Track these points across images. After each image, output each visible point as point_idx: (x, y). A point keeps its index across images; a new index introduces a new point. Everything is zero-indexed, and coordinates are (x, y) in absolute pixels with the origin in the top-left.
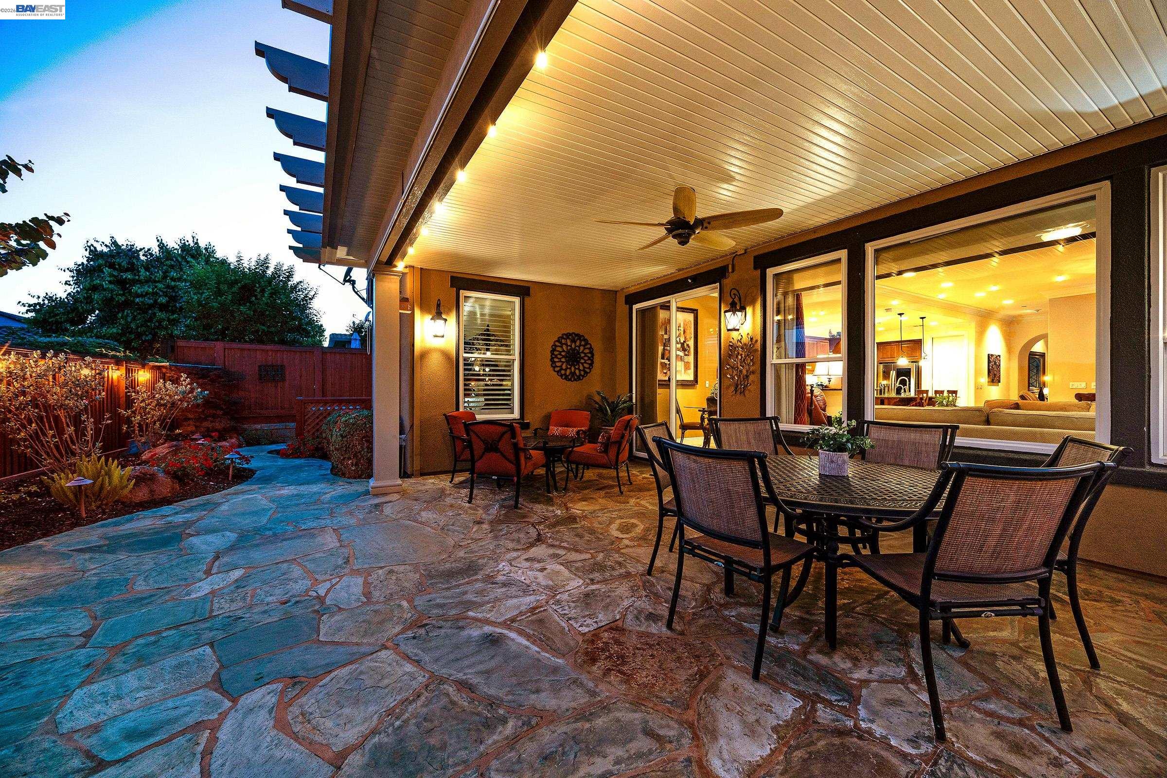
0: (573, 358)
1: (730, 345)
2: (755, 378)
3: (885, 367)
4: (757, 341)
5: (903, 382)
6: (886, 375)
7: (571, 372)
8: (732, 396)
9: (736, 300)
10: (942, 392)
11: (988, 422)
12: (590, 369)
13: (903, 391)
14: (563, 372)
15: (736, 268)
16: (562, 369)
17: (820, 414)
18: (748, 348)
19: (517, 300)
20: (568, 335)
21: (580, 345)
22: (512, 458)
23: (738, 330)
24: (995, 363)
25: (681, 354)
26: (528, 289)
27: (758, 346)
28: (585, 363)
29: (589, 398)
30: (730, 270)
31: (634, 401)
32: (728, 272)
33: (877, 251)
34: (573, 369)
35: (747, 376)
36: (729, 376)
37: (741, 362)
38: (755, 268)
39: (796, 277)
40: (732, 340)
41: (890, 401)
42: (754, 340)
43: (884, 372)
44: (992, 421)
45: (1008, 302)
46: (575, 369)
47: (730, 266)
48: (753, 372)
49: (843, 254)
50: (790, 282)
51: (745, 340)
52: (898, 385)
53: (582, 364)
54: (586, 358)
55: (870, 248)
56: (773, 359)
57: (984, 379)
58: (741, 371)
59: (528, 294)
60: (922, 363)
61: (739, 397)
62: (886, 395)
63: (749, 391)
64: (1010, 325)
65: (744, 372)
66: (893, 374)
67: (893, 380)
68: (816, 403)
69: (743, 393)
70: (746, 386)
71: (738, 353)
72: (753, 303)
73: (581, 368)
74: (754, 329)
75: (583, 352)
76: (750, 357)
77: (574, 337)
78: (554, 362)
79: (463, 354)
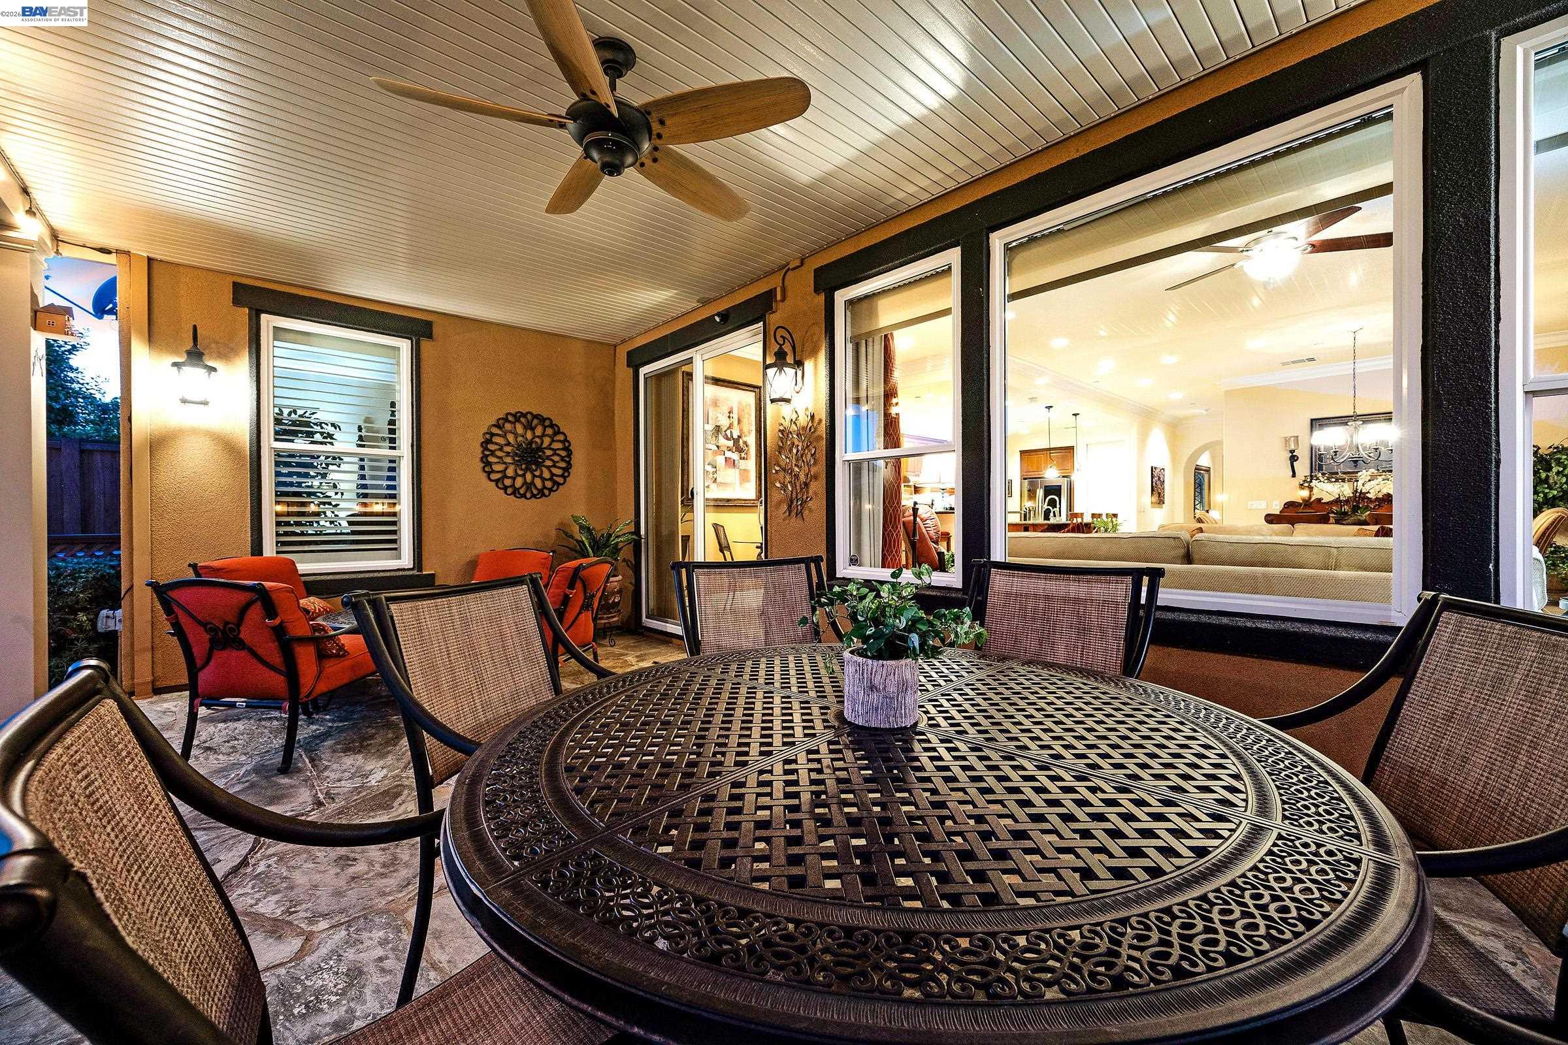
0: (530, 456)
1: (780, 431)
2: (818, 487)
3: (1031, 484)
4: (820, 421)
5: (1052, 503)
6: (1032, 494)
7: (525, 483)
8: (784, 520)
9: (787, 348)
10: (1100, 515)
11: (1188, 558)
12: (565, 478)
13: (1052, 514)
14: (508, 482)
15: (789, 294)
16: (505, 477)
17: (930, 549)
18: (807, 433)
19: (405, 345)
20: (517, 417)
21: (544, 435)
22: (277, 659)
23: (788, 401)
24: (1159, 478)
25: (735, 456)
26: (429, 324)
27: (822, 430)
28: (554, 466)
29: (563, 530)
30: (779, 298)
31: (643, 532)
32: (776, 301)
33: (1009, 250)
34: (529, 477)
35: (806, 485)
36: (778, 485)
37: (797, 460)
38: (817, 290)
39: (883, 304)
40: (782, 421)
41: (1035, 527)
42: (816, 420)
43: (1029, 491)
44: (1196, 556)
45: (1176, 396)
46: (534, 476)
47: (779, 290)
48: (816, 477)
49: (953, 257)
50: (873, 314)
51: (803, 420)
52: (1046, 507)
53: (548, 468)
54: (556, 458)
55: (997, 241)
56: (845, 454)
57: (1147, 498)
58: (797, 476)
59: (430, 336)
60: (1075, 477)
61: (795, 522)
62: (1031, 522)
63: (810, 511)
64: (1175, 429)
65: (802, 477)
66: (1040, 493)
67: (1040, 502)
68: (924, 530)
69: (800, 514)
70: (804, 502)
71: (793, 444)
72: (814, 353)
73: (547, 475)
74: (816, 400)
75: (549, 448)
76: (810, 450)
77: (531, 420)
78: (489, 464)
79: (269, 443)
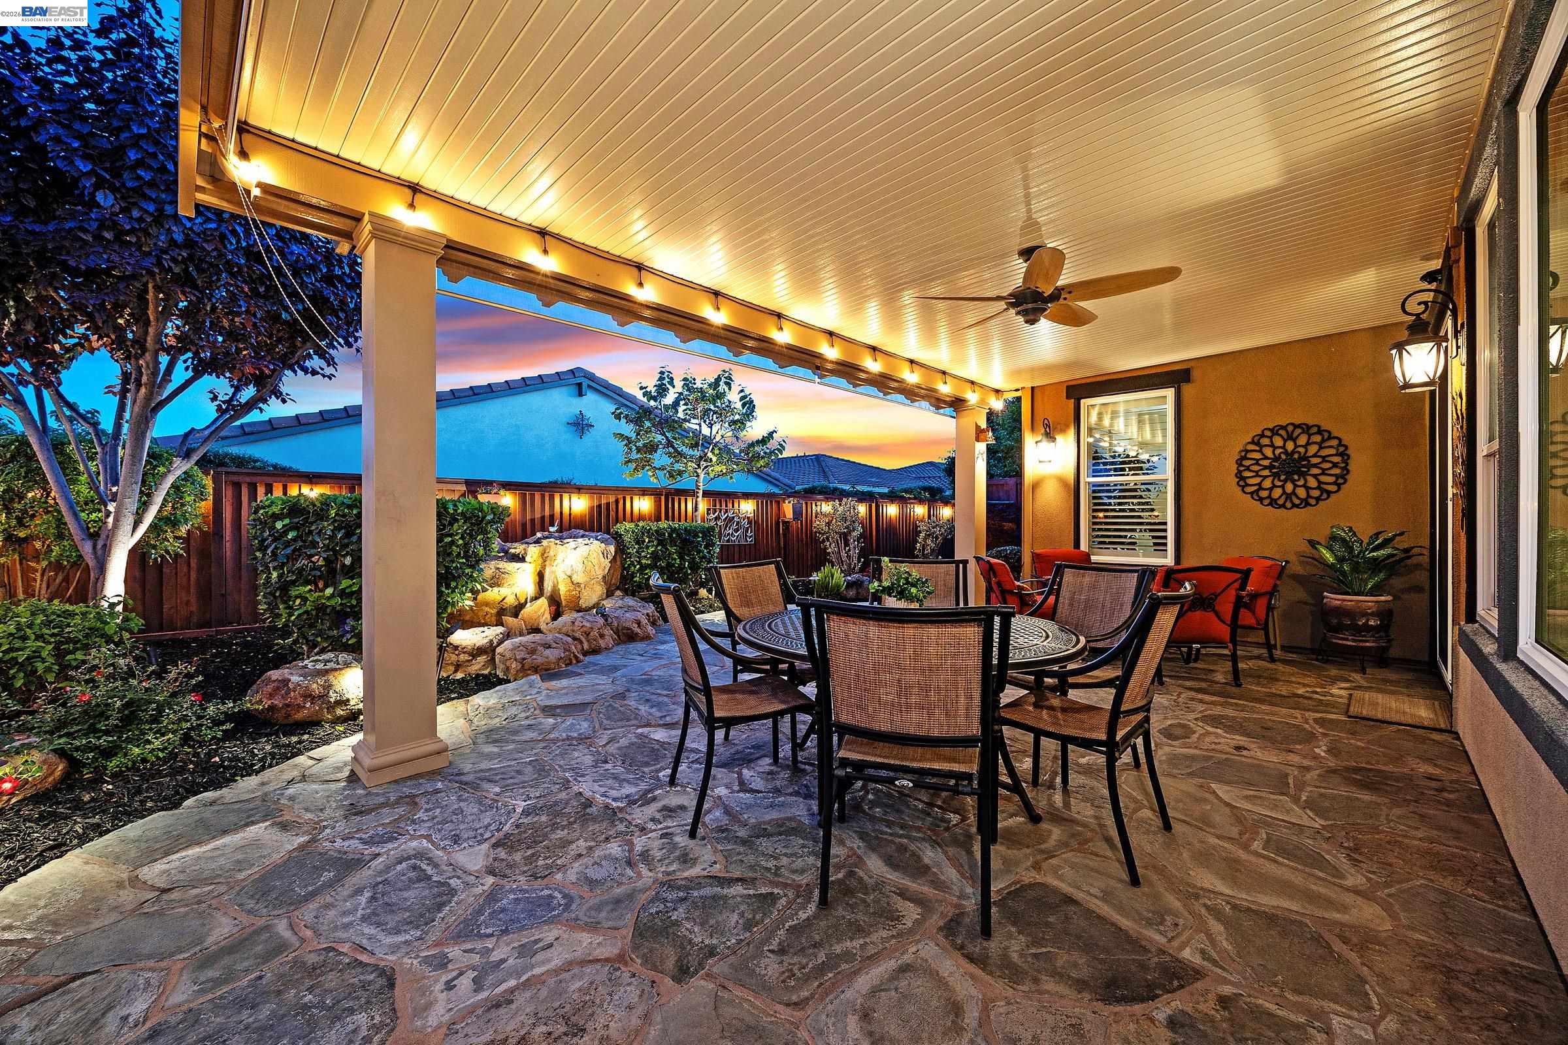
0: (1291, 467)
12: (1339, 485)
14: (1264, 494)
16: (1261, 489)
19: (1168, 393)
20: (1276, 430)
26: (1187, 371)
28: (1323, 474)
46: (1295, 486)
53: (1315, 476)
54: (1326, 466)
56: (1484, 447)
59: (1189, 379)
73: (1313, 484)
75: (1316, 455)
77: (1289, 432)
78: (1244, 479)
79: (1086, 479)
